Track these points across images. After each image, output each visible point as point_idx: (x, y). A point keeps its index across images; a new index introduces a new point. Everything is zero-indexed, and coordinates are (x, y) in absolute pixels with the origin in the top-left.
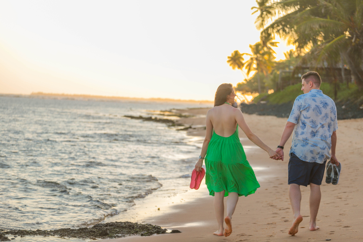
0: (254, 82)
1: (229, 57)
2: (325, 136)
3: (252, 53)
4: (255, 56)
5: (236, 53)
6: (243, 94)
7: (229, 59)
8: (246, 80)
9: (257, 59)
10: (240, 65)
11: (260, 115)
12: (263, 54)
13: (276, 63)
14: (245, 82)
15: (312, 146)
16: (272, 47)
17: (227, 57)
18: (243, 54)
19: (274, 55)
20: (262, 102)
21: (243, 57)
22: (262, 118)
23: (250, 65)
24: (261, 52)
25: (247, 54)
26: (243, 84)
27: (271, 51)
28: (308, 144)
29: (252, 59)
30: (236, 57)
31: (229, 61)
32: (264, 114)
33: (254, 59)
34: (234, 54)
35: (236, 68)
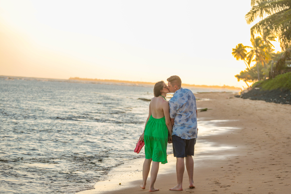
0: (255, 71)
1: (234, 49)
2: (194, 118)
3: (252, 46)
4: (255, 49)
5: (240, 45)
6: (245, 81)
7: (234, 51)
8: (248, 69)
9: (256, 51)
10: (243, 56)
11: (252, 99)
12: (262, 47)
13: (274, 54)
14: (247, 71)
15: (188, 128)
16: (270, 41)
17: (232, 50)
18: (245, 47)
19: (272, 48)
20: (256, 88)
21: (246, 49)
22: (253, 102)
23: (250, 57)
24: (261, 45)
25: (248, 47)
26: (246, 72)
27: (270, 45)
28: (185, 127)
29: (252, 51)
30: (240, 49)
31: (233, 53)
32: (256, 99)
33: (254, 51)
34: (238, 47)
35: (240, 59)
